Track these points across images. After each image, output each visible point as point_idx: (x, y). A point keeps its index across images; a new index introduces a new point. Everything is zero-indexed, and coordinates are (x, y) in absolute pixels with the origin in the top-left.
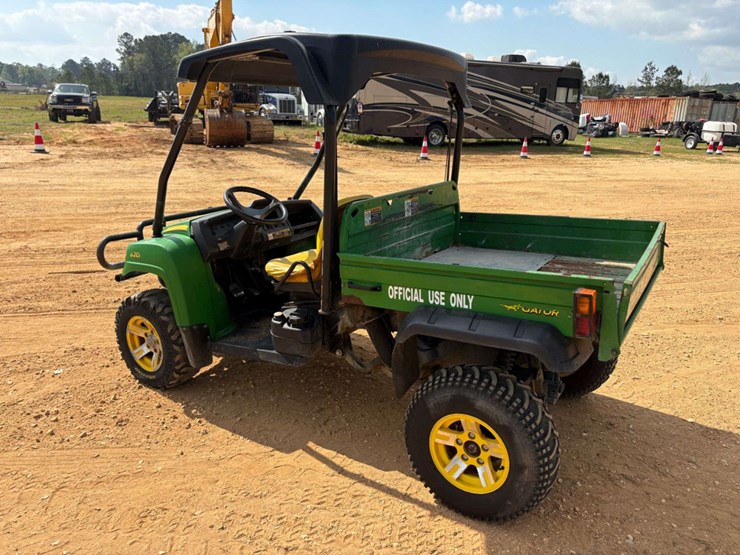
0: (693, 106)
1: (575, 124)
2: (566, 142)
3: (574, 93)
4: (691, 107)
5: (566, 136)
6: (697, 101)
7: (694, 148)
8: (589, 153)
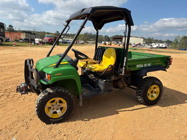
0: (27, 35)
1: (4, 38)
2: (3, 43)
3: (2, 29)
4: (26, 35)
5: (2, 41)
6: (27, 34)
7: (34, 44)
8: (15, 46)
